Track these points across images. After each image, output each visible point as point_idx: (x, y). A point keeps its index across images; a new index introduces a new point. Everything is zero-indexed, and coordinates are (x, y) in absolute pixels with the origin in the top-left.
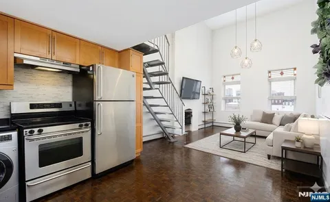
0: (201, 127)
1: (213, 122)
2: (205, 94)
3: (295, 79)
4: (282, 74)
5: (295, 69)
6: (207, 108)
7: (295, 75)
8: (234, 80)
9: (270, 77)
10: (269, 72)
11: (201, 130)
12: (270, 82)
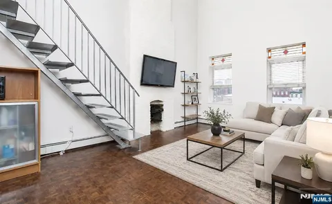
0: (178, 125)
1: (197, 118)
2: (184, 82)
3: (303, 60)
4: (286, 52)
5: (304, 45)
6: (188, 99)
7: (304, 53)
8: (225, 63)
9: (270, 58)
10: (269, 50)
11: (179, 129)
12: (270, 64)
